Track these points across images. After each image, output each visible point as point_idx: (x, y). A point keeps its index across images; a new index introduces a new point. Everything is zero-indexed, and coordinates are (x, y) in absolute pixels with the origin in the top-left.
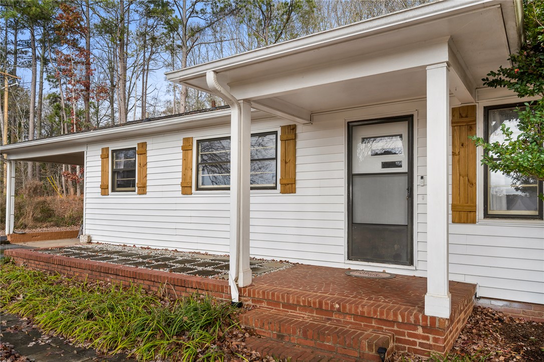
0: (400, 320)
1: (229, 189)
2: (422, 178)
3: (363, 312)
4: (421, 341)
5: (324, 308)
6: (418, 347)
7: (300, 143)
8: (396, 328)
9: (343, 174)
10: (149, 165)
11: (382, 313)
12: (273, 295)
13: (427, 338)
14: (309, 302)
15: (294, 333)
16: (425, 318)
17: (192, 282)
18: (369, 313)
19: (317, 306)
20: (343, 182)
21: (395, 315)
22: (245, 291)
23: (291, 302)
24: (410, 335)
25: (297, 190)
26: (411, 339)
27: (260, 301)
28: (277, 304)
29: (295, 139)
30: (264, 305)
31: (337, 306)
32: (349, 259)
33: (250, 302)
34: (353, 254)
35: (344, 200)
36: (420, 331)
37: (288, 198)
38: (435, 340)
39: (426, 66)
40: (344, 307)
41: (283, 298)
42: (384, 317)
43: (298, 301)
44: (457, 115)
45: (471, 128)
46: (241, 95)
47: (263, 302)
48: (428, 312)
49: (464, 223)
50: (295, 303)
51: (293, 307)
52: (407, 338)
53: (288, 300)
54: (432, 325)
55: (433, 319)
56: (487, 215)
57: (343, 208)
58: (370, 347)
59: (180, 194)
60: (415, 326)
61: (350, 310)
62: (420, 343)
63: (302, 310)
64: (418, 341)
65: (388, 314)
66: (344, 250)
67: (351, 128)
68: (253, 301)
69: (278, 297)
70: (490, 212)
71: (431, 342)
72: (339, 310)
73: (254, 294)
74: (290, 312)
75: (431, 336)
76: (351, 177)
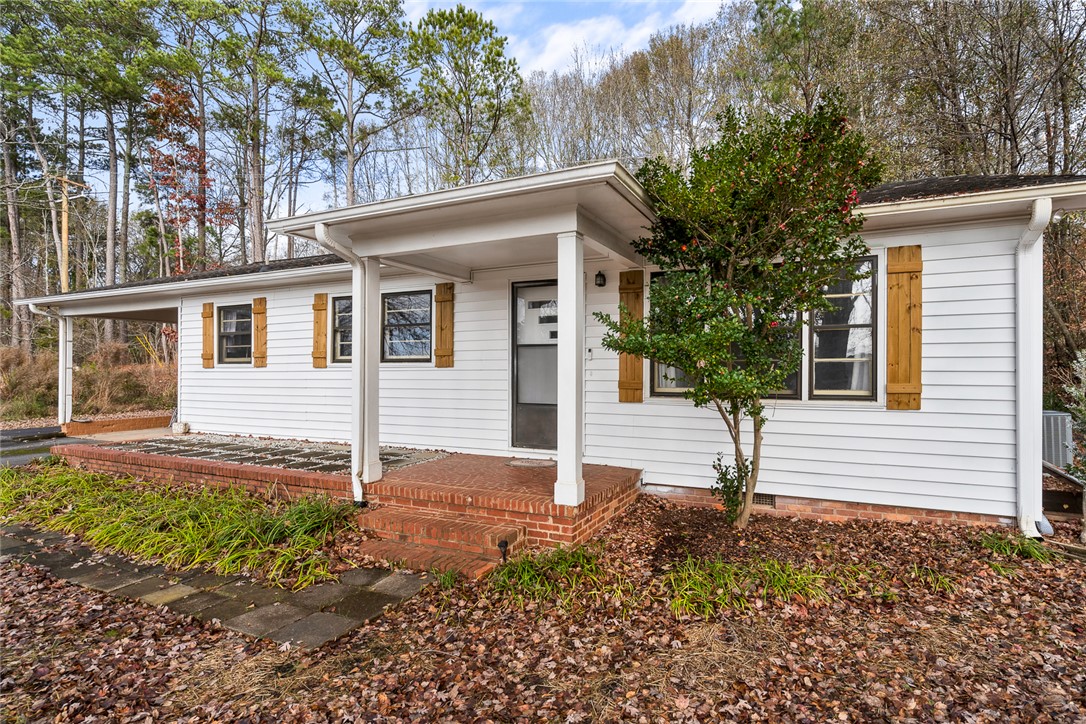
0: (531, 511)
1: (350, 361)
2: (590, 350)
3: (495, 505)
4: (551, 532)
5: (456, 502)
6: (548, 539)
8: (528, 520)
9: (507, 344)
10: (269, 329)
11: (514, 505)
12: (402, 490)
13: (557, 529)
14: (441, 497)
15: (418, 532)
16: (554, 507)
17: (308, 480)
18: (501, 505)
19: (449, 501)
20: (507, 355)
21: (527, 506)
22: (371, 488)
23: (422, 498)
24: (542, 527)
25: (456, 363)
26: (543, 531)
27: (388, 499)
28: (407, 500)
29: (453, 300)
30: (393, 503)
31: (470, 499)
32: (513, 445)
33: (377, 501)
34: (517, 440)
35: (507, 375)
36: (550, 522)
37: (445, 372)
38: (565, 530)
39: (557, 234)
40: (477, 501)
41: (413, 494)
42: (516, 509)
43: (429, 497)
44: (625, 280)
45: (639, 295)
46: (364, 252)
47: (390, 500)
48: (559, 499)
49: (631, 402)
50: (426, 498)
51: (424, 503)
52: (538, 530)
53: (419, 496)
54: (560, 515)
55: (562, 507)
56: (653, 393)
57: (507, 385)
58: (493, 541)
59: (310, 367)
60: (545, 517)
61: (483, 503)
62: (550, 534)
63: (434, 507)
64: (549, 532)
65: (520, 506)
66: (507, 435)
67: (516, 290)
68: (381, 499)
69: (408, 493)
70: (658, 390)
71: (560, 533)
72: (471, 504)
73: (381, 490)
74: (422, 509)
75: (561, 526)
76: (516, 348)
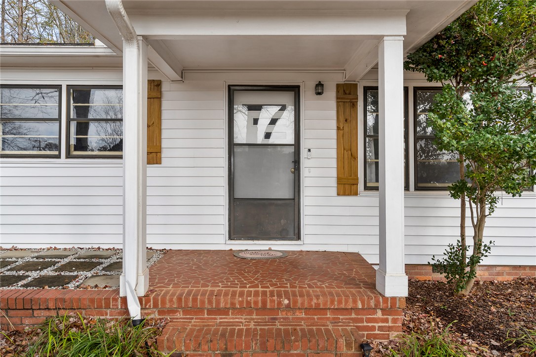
0: (360, 306)
2: (309, 150)
3: (318, 304)
4: (380, 324)
5: (268, 306)
6: (377, 332)
7: (165, 104)
8: (353, 316)
9: (224, 143)
11: (340, 302)
12: (195, 300)
13: (386, 321)
14: (248, 303)
15: (248, 347)
16: (386, 299)
18: (325, 304)
19: (260, 305)
20: (224, 153)
21: (355, 302)
22: (148, 301)
23: (222, 305)
24: (369, 320)
25: (163, 160)
26: (370, 325)
27: (172, 311)
28: (200, 311)
29: (160, 98)
30: (179, 315)
31: (286, 302)
32: (230, 238)
33: (156, 316)
35: (224, 173)
36: (379, 314)
38: (394, 321)
39: (384, 36)
40: (295, 302)
41: (210, 302)
42: (343, 306)
43: (233, 304)
44: (341, 91)
45: (354, 105)
47: (177, 311)
48: (389, 293)
49: (348, 195)
50: (229, 306)
51: (225, 312)
52: (365, 324)
53: (218, 303)
54: (390, 306)
55: (394, 299)
56: (366, 187)
57: (224, 182)
60: (374, 310)
61: (303, 304)
62: (379, 327)
63: (238, 314)
64: (377, 325)
65: (346, 302)
66: (224, 229)
67: (232, 91)
68: (160, 313)
69: (203, 302)
70: (368, 185)
71: (390, 324)
72: (288, 306)
73: (163, 302)
74: (219, 319)
75: (390, 317)
